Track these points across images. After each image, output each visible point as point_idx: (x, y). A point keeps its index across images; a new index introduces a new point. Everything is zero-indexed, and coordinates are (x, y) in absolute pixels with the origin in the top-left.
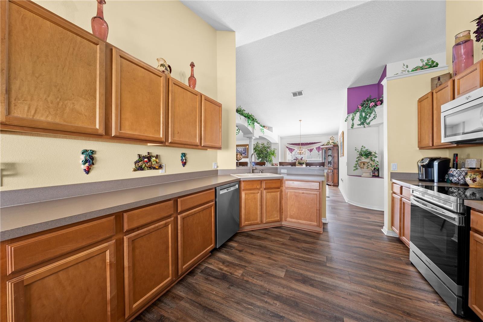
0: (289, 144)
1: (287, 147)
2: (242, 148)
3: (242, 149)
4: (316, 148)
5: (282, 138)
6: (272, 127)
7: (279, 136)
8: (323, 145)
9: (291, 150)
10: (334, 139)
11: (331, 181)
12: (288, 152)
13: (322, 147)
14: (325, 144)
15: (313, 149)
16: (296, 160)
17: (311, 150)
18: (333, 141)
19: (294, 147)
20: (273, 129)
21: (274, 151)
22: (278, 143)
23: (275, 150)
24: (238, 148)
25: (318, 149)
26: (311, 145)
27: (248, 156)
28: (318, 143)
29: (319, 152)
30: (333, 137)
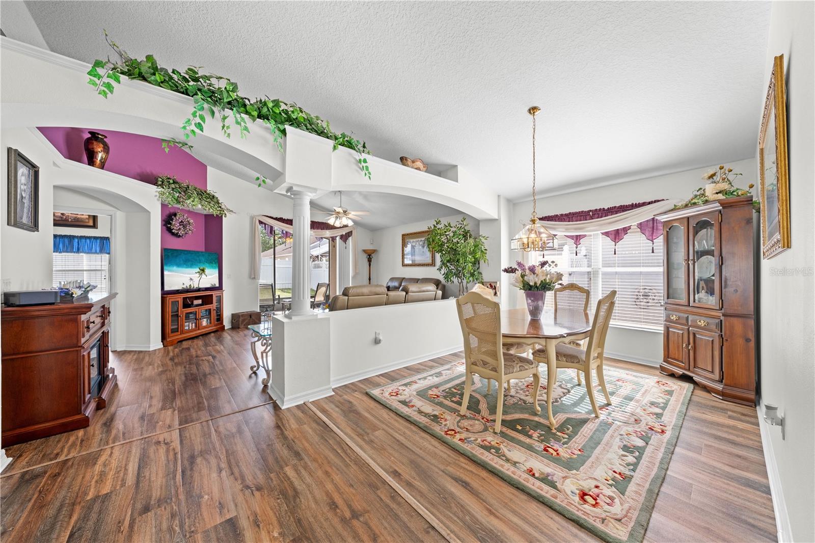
3: (420, 243)
4: (640, 226)
5: (512, 203)
7: (499, 196)
8: (671, 210)
10: (731, 177)
11: (712, 372)
13: (665, 218)
14: (683, 204)
15: (625, 230)
17: (617, 236)
18: (725, 186)
20: (461, 170)
23: (483, 240)
24: (413, 242)
25: (649, 228)
26: (616, 214)
27: (432, 260)
28: (649, 203)
29: (653, 241)
30: (727, 167)
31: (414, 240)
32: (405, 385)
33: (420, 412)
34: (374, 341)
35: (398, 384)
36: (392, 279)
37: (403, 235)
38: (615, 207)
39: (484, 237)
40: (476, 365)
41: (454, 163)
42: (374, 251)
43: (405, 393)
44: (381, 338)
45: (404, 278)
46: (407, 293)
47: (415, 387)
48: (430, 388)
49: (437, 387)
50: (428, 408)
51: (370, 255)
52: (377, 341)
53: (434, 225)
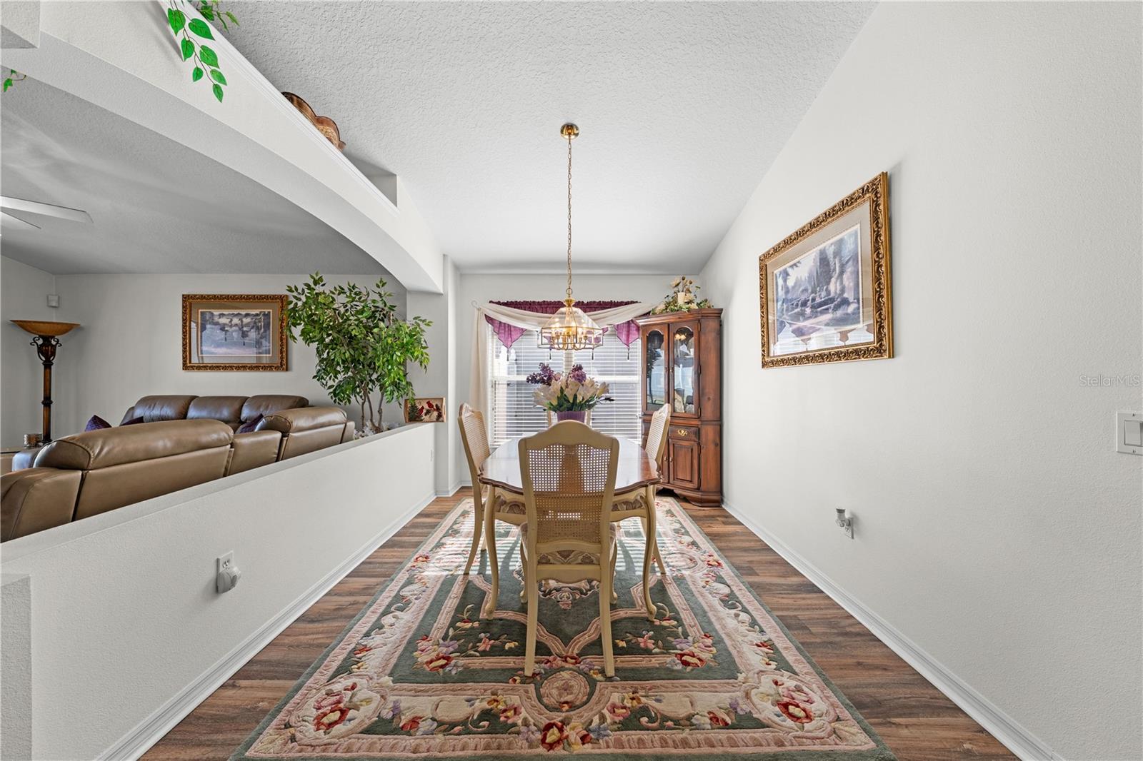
0: (499, 303)
1: (490, 319)
2: (243, 312)
3: (246, 320)
4: (618, 328)
5: (462, 272)
6: (396, 175)
7: (444, 255)
8: (647, 314)
9: (506, 332)
10: (693, 288)
11: (691, 481)
12: (492, 342)
13: (641, 322)
14: (657, 311)
16: (543, 381)
18: (693, 295)
19: (523, 320)
20: (401, 187)
21: (414, 336)
22: (441, 294)
23: (423, 326)
24: (221, 315)
25: (627, 331)
26: (595, 311)
27: (282, 358)
28: (627, 303)
29: (628, 346)
30: (688, 278)
31: (226, 312)
32: (344, 669)
33: (447, 727)
34: (212, 585)
35: (320, 677)
36: (148, 401)
37: (185, 298)
38: (594, 302)
39: (424, 321)
40: (548, 562)
41: (391, 169)
42: (68, 328)
43: (362, 694)
44: (235, 570)
45: (193, 398)
46: (285, 434)
47: (372, 662)
48: (411, 645)
49: (422, 633)
50: (457, 705)
51: (47, 339)
52: (221, 585)
53: (308, 286)
